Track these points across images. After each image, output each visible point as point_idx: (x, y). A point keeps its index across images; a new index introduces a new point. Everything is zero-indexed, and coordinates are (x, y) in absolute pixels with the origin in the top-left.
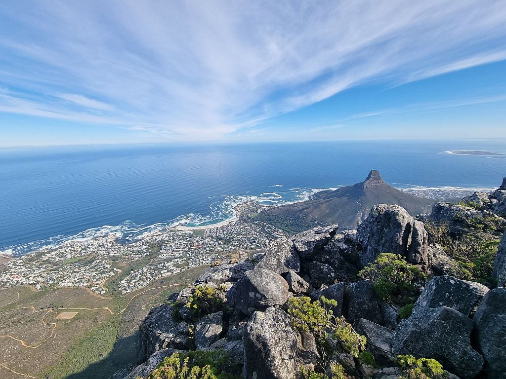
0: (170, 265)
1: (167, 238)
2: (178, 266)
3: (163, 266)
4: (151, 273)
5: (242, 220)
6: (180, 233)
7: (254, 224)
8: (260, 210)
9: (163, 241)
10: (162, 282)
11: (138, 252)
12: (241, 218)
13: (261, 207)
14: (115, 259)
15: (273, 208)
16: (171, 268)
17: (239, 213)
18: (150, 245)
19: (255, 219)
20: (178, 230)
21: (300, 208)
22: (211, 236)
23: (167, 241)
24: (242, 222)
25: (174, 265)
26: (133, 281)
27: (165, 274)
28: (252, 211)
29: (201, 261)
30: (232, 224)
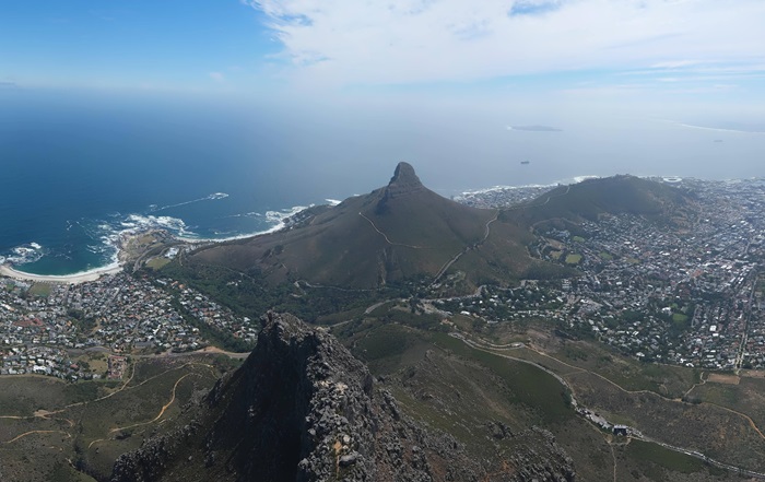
5: (130, 272)
7: (157, 286)
8: (173, 252)
12: (128, 268)
13: (176, 244)
15: (202, 249)
17: (124, 256)
19: (160, 274)
24: (130, 278)
28: (155, 253)
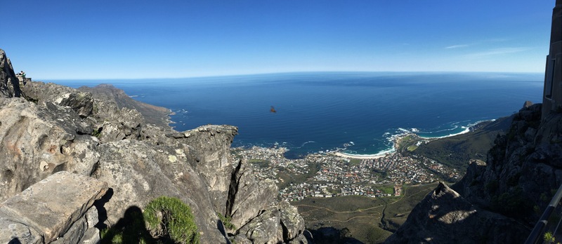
0: (324, 188)
1: (326, 162)
2: (330, 190)
3: (318, 187)
4: (306, 190)
5: (401, 152)
6: (338, 159)
7: (412, 158)
8: (419, 143)
9: (322, 163)
10: (314, 202)
11: (300, 168)
12: (399, 150)
13: (420, 140)
14: (281, 169)
16: (325, 190)
17: (397, 146)
18: (310, 165)
19: (414, 153)
20: (336, 156)
21: (461, 140)
22: (367, 167)
23: (325, 164)
24: (400, 155)
25: (327, 189)
26: (291, 193)
27: (318, 195)
28: (411, 144)
29: (354, 191)
30: (389, 156)
